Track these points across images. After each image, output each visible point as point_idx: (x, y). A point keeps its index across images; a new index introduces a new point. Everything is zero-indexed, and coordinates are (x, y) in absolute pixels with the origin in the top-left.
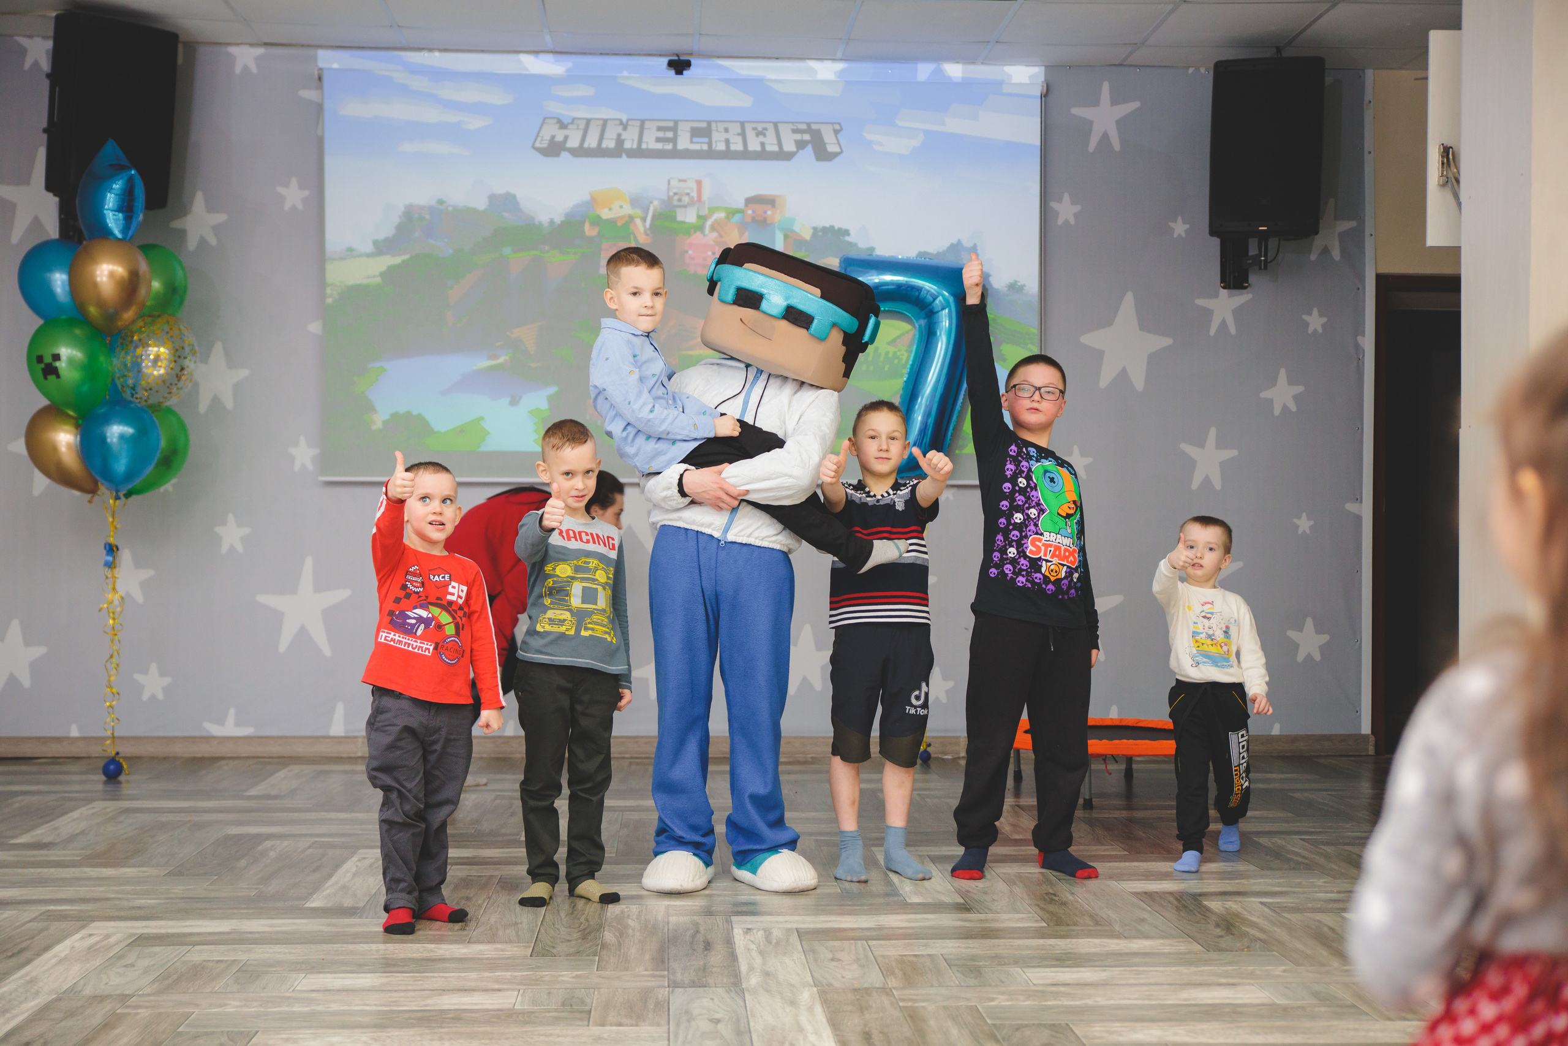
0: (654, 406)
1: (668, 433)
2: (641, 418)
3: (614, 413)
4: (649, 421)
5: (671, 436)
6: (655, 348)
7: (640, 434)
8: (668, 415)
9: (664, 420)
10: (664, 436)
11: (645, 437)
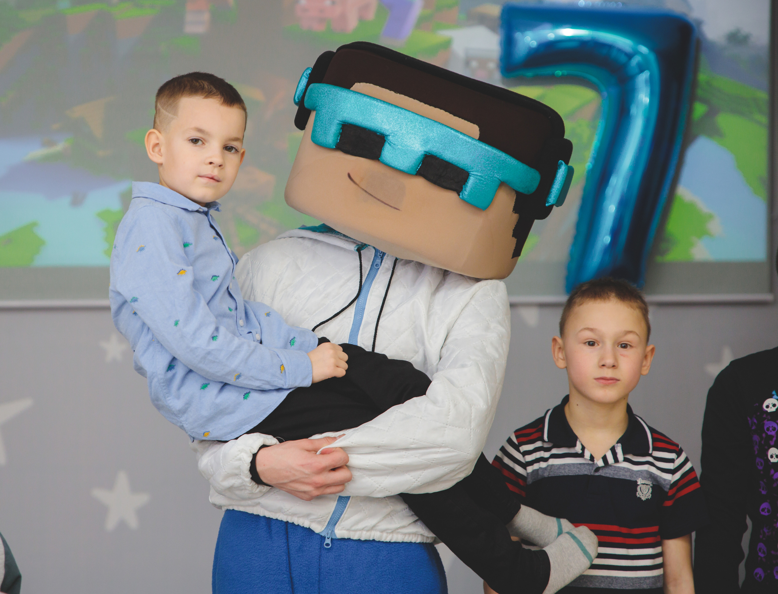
0: (217, 329)
1: (238, 377)
2: (196, 348)
3: (149, 337)
4: (209, 353)
5: (242, 381)
6: (218, 234)
7: (191, 376)
8: (240, 346)
9: (233, 354)
10: (231, 380)
11: (201, 382)
